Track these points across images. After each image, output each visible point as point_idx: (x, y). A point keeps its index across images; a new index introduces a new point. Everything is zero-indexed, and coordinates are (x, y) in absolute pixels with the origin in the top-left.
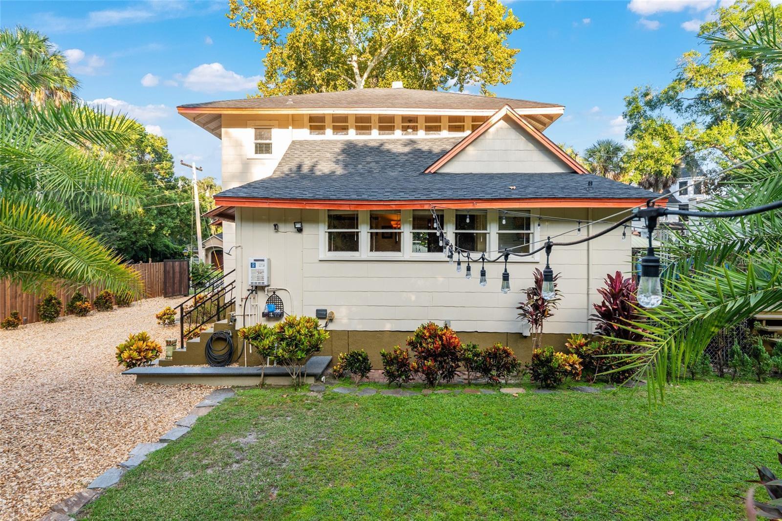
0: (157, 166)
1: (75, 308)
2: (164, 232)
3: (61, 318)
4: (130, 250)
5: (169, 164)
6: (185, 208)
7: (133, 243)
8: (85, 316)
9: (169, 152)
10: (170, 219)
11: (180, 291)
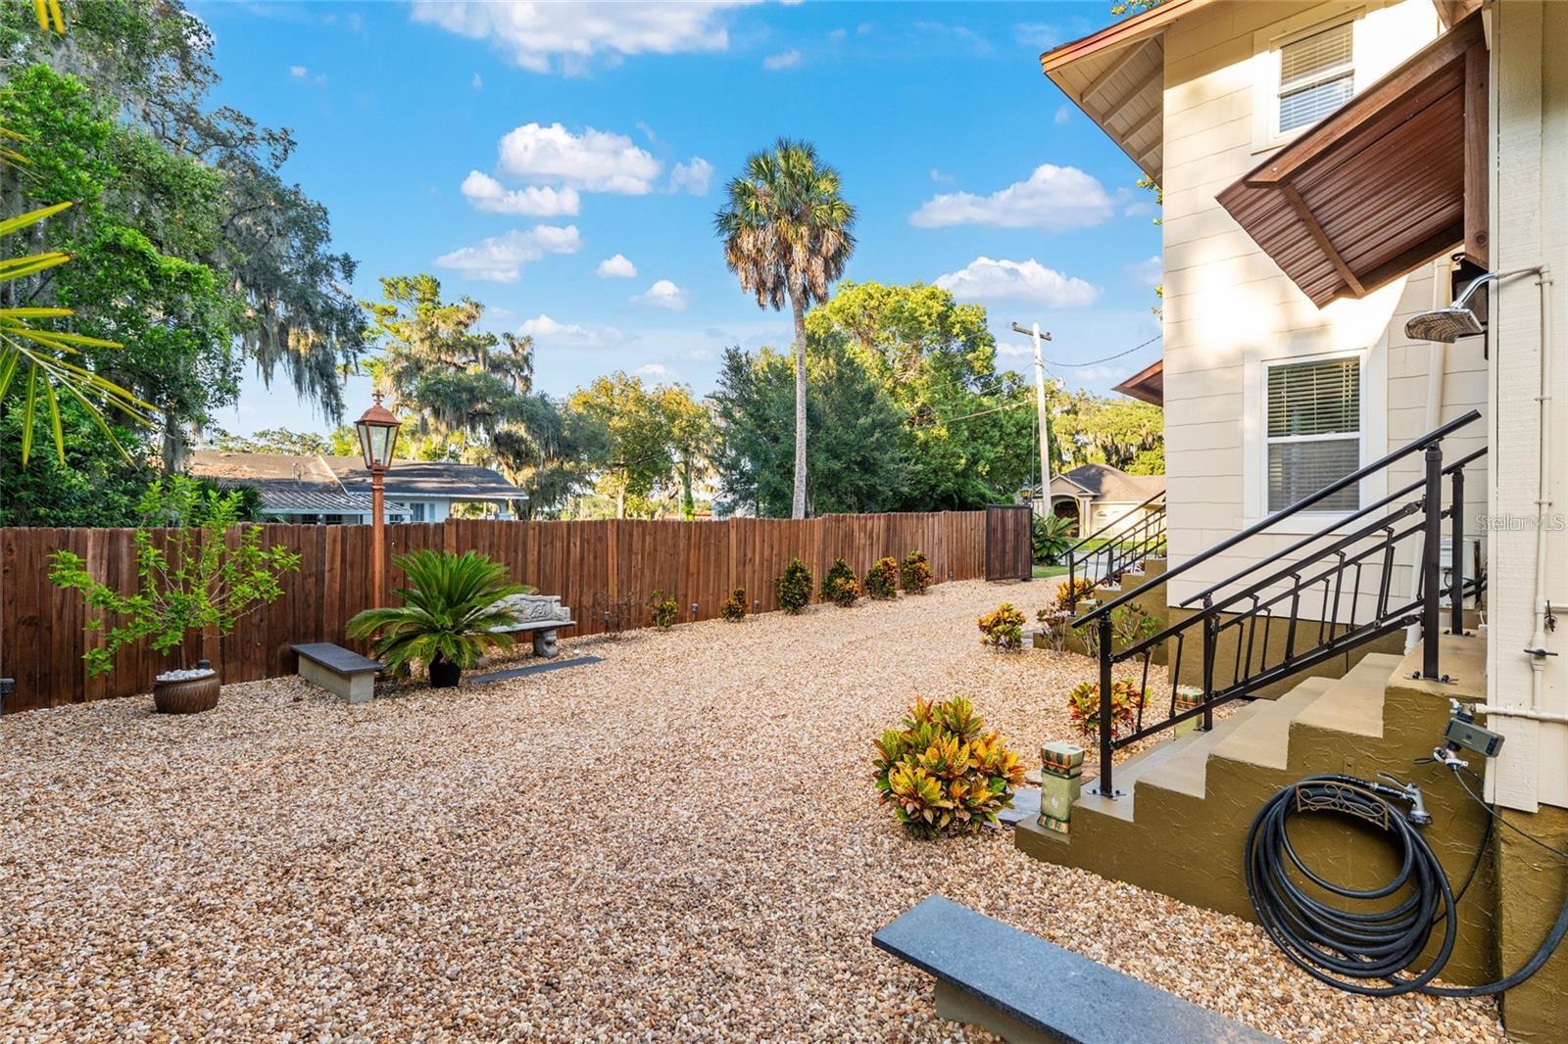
0: (970, 356)
1: (834, 589)
2: (980, 469)
3: (812, 606)
4: (928, 499)
5: (988, 350)
6: (1014, 426)
7: (933, 488)
8: (851, 607)
9: (989, 330)
10: (988, 446)
11: (1015, 570)
